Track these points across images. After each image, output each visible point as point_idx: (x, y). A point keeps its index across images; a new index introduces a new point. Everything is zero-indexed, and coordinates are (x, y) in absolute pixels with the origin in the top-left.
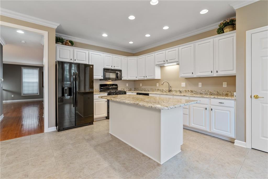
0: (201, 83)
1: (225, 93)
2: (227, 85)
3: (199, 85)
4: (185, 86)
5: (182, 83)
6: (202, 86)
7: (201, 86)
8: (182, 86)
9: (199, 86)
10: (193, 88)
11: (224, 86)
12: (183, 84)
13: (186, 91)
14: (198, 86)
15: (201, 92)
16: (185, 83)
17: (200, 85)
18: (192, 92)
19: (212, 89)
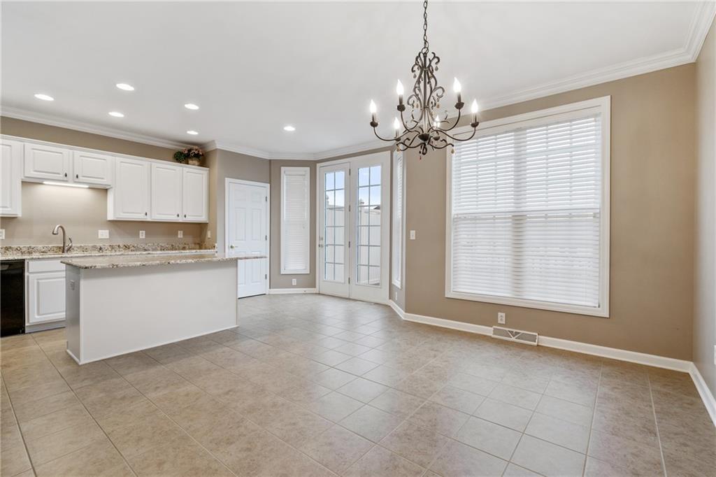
0: (144, 232)
1: (181, 246)
2: (184, 235)
3: (140, 234)
4: (108, 237)
5: (100, 231)
6: (146, 237)
7: (144, 237)
8: (100, 237)
9: (141, 237)
10: (129, 241)
11: (179, 236)
12: (104, 234)
13: (112, 247)
14: (139, 237)
15: (146, 247)
16: (108, 231)
17: (142, 234)
18: (127, 247)
19: (162, 241)
